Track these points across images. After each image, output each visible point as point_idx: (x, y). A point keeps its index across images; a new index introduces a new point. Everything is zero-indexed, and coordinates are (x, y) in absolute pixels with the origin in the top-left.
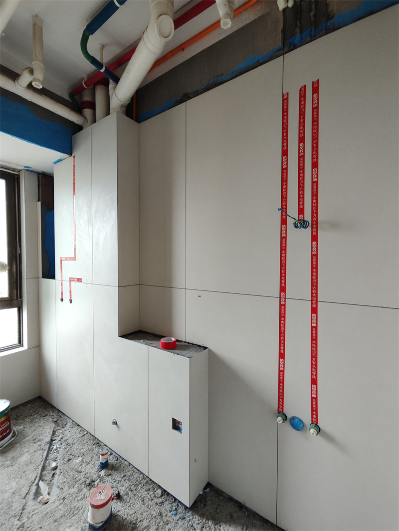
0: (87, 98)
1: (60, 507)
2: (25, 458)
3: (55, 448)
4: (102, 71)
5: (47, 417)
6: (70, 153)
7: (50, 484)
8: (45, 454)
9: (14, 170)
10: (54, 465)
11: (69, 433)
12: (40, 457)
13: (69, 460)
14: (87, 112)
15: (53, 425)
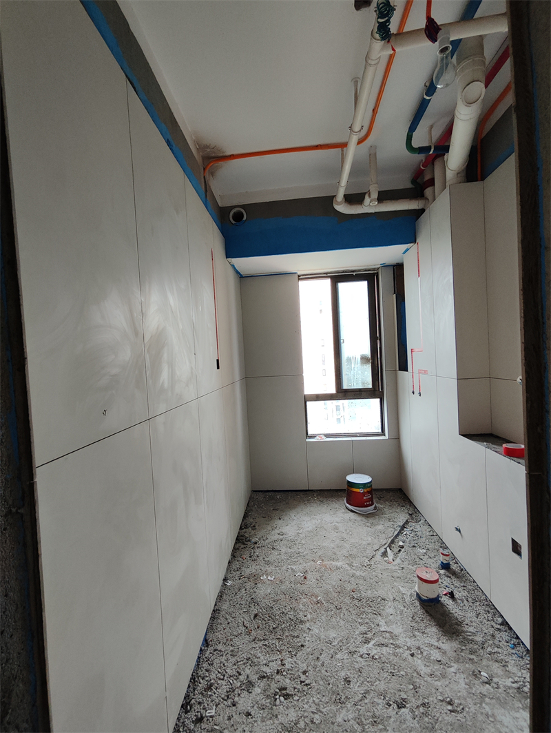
0: (427, 177)
1: (399, 571)
2: (380, 527)
3: (405, 533)
4: (431, 153)
5: (404, 508)
6: (414, 241)
7: (396, 555)
8: (396, 533)
10: (401, 543)
11: (419, 527)
12: (392, 533)
13: (414, 546)
14: (428, 192)
15: (407, 516)
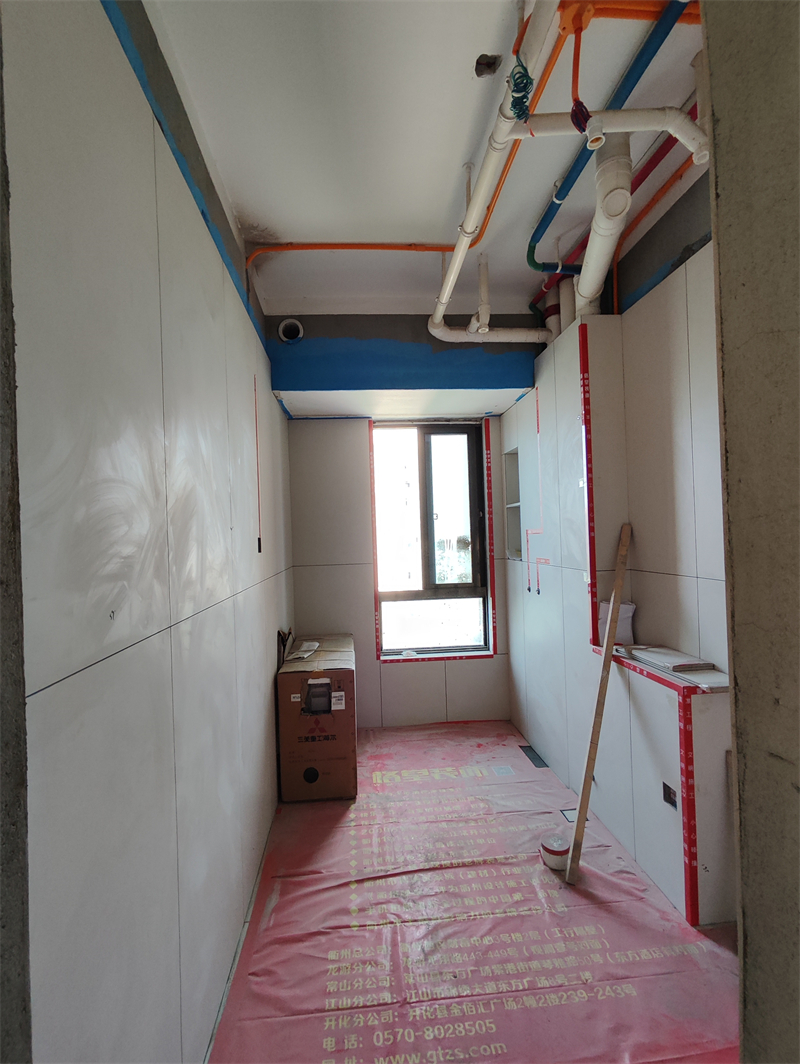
0: (550, 302)
4: (558, 272)
6: (532, 385)
9: (476, 419)
14: (551, 321)
